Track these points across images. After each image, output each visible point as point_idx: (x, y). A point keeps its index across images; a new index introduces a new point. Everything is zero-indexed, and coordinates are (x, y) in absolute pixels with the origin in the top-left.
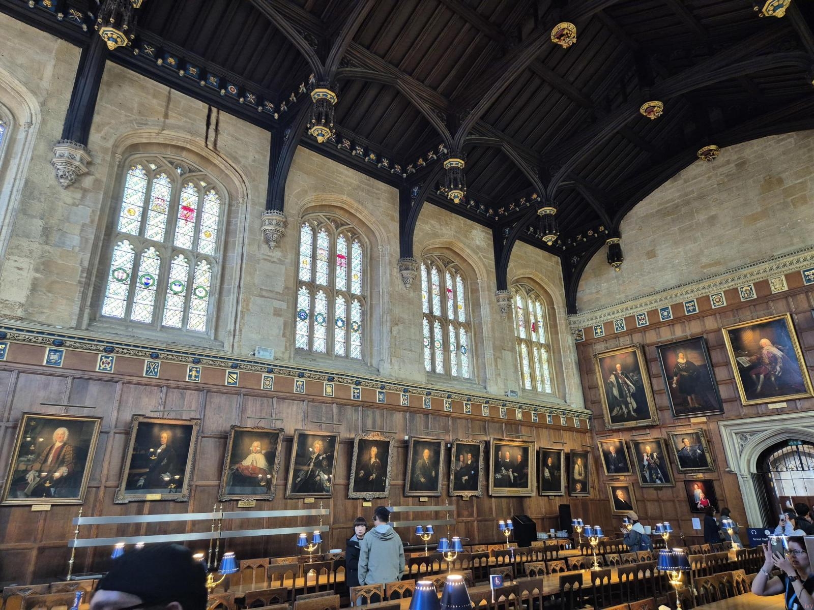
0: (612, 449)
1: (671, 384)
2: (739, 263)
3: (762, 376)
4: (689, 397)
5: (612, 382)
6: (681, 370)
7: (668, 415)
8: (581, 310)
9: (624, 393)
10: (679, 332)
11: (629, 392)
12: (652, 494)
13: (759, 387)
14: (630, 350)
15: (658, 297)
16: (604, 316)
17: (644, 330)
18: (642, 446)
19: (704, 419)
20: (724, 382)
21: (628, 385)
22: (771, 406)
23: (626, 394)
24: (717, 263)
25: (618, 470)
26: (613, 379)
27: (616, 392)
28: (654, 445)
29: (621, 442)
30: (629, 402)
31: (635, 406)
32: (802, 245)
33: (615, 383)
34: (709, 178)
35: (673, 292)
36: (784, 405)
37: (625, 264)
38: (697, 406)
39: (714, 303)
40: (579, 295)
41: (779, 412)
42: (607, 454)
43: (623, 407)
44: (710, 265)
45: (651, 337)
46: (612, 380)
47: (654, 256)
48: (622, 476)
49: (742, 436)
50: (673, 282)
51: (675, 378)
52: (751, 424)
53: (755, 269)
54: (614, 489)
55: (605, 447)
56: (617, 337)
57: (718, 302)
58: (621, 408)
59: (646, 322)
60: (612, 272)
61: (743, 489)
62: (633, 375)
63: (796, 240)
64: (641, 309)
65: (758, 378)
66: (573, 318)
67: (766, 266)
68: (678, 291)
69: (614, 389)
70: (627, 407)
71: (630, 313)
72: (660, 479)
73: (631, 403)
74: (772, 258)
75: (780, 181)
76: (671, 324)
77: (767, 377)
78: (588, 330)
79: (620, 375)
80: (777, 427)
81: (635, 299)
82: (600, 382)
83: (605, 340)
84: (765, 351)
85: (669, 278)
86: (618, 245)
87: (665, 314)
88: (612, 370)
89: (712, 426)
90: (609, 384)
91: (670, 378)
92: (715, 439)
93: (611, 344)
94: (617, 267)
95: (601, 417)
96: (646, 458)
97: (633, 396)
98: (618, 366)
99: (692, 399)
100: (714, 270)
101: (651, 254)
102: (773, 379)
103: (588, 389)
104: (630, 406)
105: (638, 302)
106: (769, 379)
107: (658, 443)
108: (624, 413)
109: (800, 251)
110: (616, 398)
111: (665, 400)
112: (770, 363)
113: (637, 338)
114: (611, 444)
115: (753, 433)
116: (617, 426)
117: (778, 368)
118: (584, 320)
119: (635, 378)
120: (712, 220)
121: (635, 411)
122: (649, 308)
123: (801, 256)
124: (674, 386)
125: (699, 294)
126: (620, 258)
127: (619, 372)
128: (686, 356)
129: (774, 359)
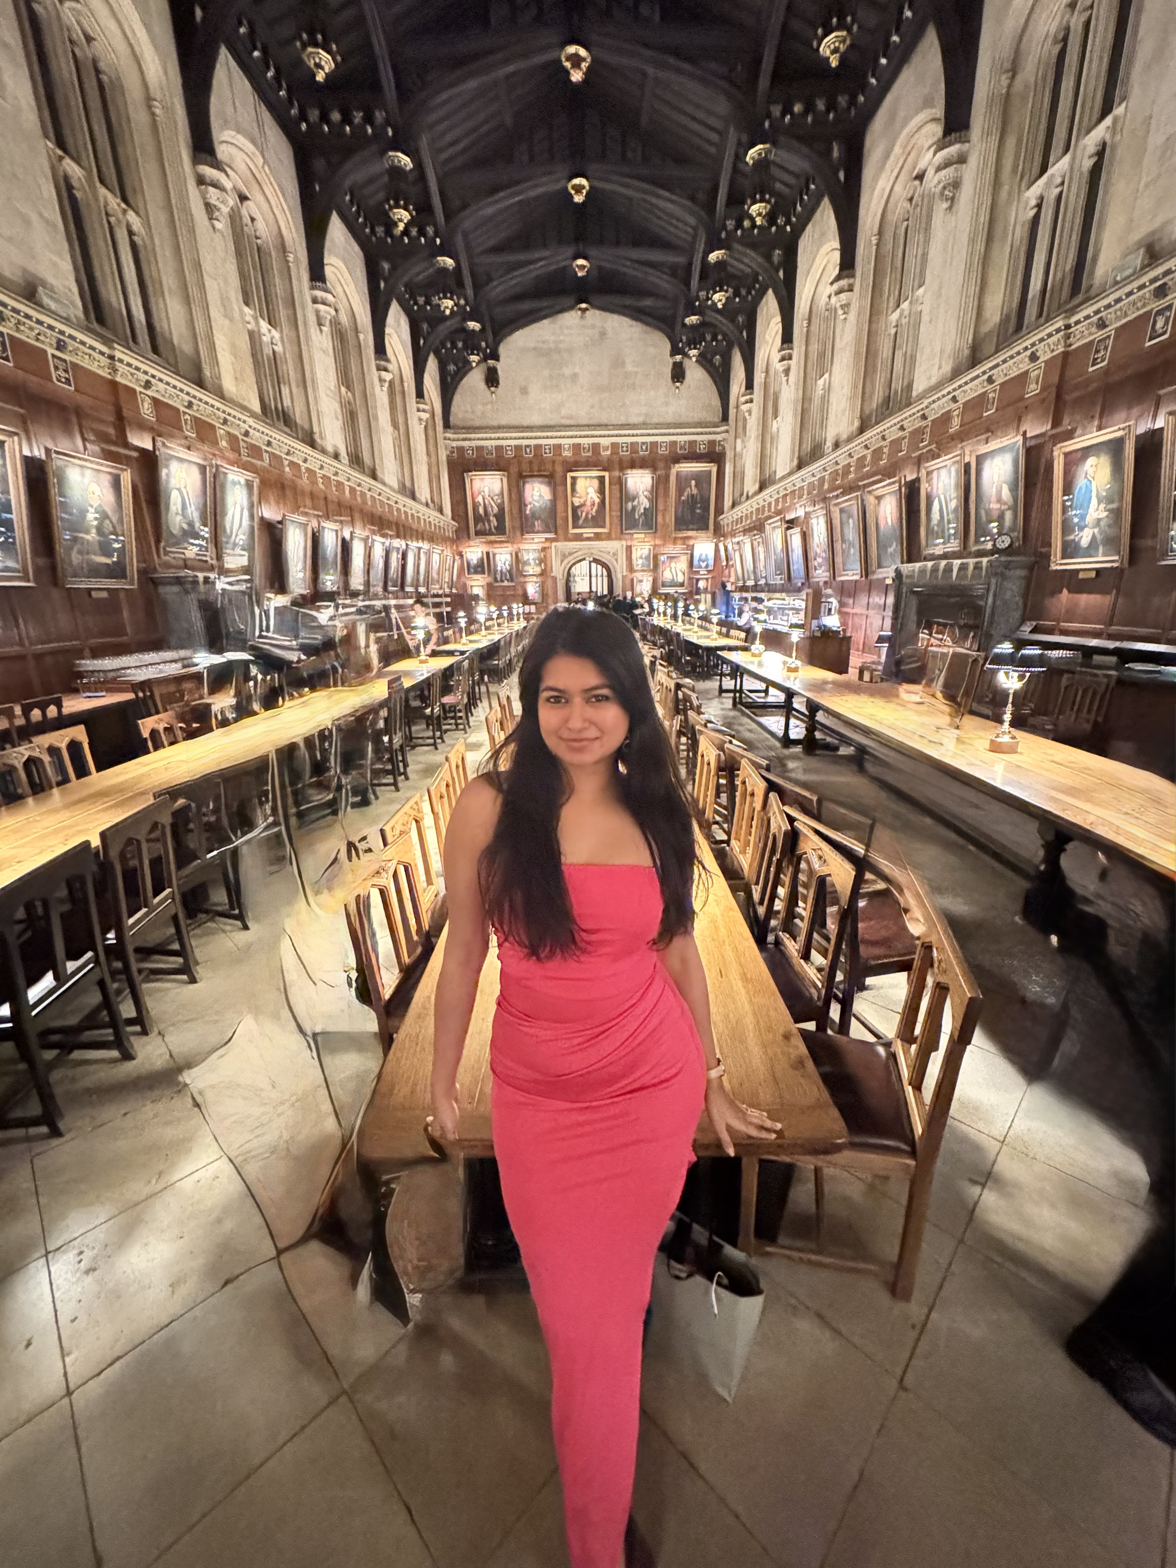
0: (473, 557)
1: (525, 510)
2: (586, 422)
3: (584, 513)
4: (536, 522)
5: (479, 502)
6: (535, 501)
8: (455, 426)
9: (488, 512)
11: (493, 512)
13: (581, 521)
15: (525, 434)
16: (476, 440)
17: (509, 460)
18: (498, 557)
21: (492, 506)
23: (490, 513)
25: (476, 572)
26: (480, 498)
27: (481, 511)
29: (482, 553)
31: (496, 524)
32: (625, 422)
33: (482, 503)
34: (579, 335)
35: (538, 433)
38: (540, 529)
39: (564, 451)
40: (453, 405)
41: (589, 539)
42: (468, 561)
43: (486, 523)
44: (567, 418)
45: (514, 467)
46: (479, 500)
48: (478, 577)
50: (538, 423)
51: (529, 507)
53: (595, 433)
55: (468, 555)
56: (486, 461)
57: (567, 451)
58: (484, 525)
59: (512, 453)
60: (489, 396)
63: (623, 417)
64: (509, 441)
65: (582, 514)
66: (448, 434)
67: (602, 432)
68: (542, 433)
69: (480, 507)
70: (489, 525)
71: (501, 443)
72: (507, 581)
73: (493, 521)
74: (608, 427)
75: (624, 363)
76: (532, 461)
77: (587, 514)
78: (461, 450)
79: (487, 497)
81: (506, 430)
83: (474, 461)
84: (589, 497)
85: (535, 418)
86: (496, 369)
87: (528, 450)
88: (481, 491)
90: (476, 502)
91: (525, 506)
92: (548, 554)
94: (494, 392)
96: (499, 565)
97: (495, 516)
98: (486, 488)
99: (538, 524)
100: (568, 422)
101: (524, 391)
102: (590, 516)
103: (456, 502)
104: (492, 524)
105: (508, 435)
106: (588, 516)
108: (485, 529)
109: (623, 428)
110: (481, 516)
112: (590, 506)
114: (474, 554)
115: (570, 553)
117: (594, 509)
118: (458, 437)
120: (575, 377)
121: (495, 528)
122: (517, 442)
123: (623, 432)
124: (527, 512)
125: (556, 441)
126: (497, 385)
127: (487, 494)
128: (539, 490)
129: (593, 504)
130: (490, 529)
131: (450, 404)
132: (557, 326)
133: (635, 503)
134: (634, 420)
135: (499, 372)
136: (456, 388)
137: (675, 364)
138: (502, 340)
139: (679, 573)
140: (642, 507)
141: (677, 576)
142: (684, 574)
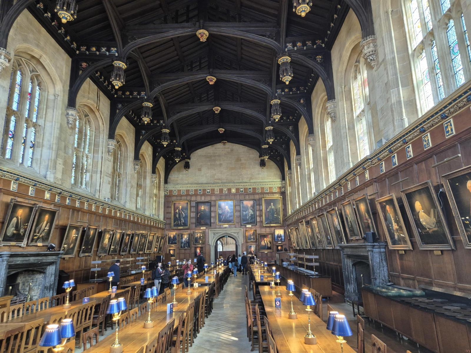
0: (172, 236)
1: (197, 215)
2: (225, 181)
3: (224, 217)
4: (202, 221)
6: (202, 212)
7: (194, 226)
8: (169, 183)
9: (181, 217)
10: (203, 199)
11: (183, 216)
12: (183, 251)
13: (222, 220)
14: (186, 202)
15: (199, 185)
16: (179, 187)
17: (192, 196)
18: (183, 236)
19: (205, 228)
20: (213, 217)
21: (183, 214)
22: (224, 226)
24: (219, 179)
25: (172, 243)
26: (177, 211)
27: (177, 216)
28: (188, 236)
29: (176, 234)
31: (183, 221)
32: (242, 181)
33: (178, 213)
34: (223, 150)
35: (204, 185)
37: (190, 170)
38: (204, 223)
39: (215, 192)
40: (170, 176)
41: (226, 228)
42: (170, 238)
43: (179, 221)
44: (217, 179)
45: (193, 198)
47: (201, 170)
48: (173, 245)
49: (214, 234)
50: (205, 182)
51: (199, 214)
52: (217, 231)
53: (229, 184)
54: (170, 250)
55: (170, 235)
56: (181, 196)
60: (185, 172)
61: (211, 250)
63: (241, 179)
64: (192, 188)
66: (166, 186)
67: (232, 184)
68: (206, 185)
70: (181, 222)
71: (188, 189)
72: (187, 247)
74: (234, 183)
76: (201, 195)
78: (171, 191)
79: (180, 210)
80: (224, 232)
81: (191, 184)
82: (173, 212)
83: (176, 196)
84: (226, 210)
85: (204, 180)
86: (189, 162)
87: (200, 191)
88: (178, 208)
89: (207, 230)
90: (175, 213)
91: (197, 214)
92: (207, 235)
93: (179, 198)
94: (187, 170)
95: (170, 224)
96: (184, 239)
97: (184, 218)
98: (180, 207)
100: (218, 181)
101: (200, 170)
102: (226, 218)
103: (166, 213)
105: (192, 186)
107: (189, 235)
108: (179, 224)
109: (241, 183)
111: (194, 221)
113: (189, 198)
114: (172, 234)
115: (217, 233)
116: (175, 228)
117: (228, 215)
118: (170, 187)
120: (221, 165)
121: (183, 223)
122: (196, 188)
123: (241, 184)
125: (212, 188)
126: (189, 168)
128: (204, 207)
129: (228, 212)
130: (181, 223)
131: (168, 175)
132: (214, 148)
133: (247, 212)
134: (245, 180)
135: (190, 163)
136: (171, 169)
137: (261, 160)
138: (192, 153)
139: (268, 242)
140: (250, 214)
141: (267, 244)
142: (271, 243)
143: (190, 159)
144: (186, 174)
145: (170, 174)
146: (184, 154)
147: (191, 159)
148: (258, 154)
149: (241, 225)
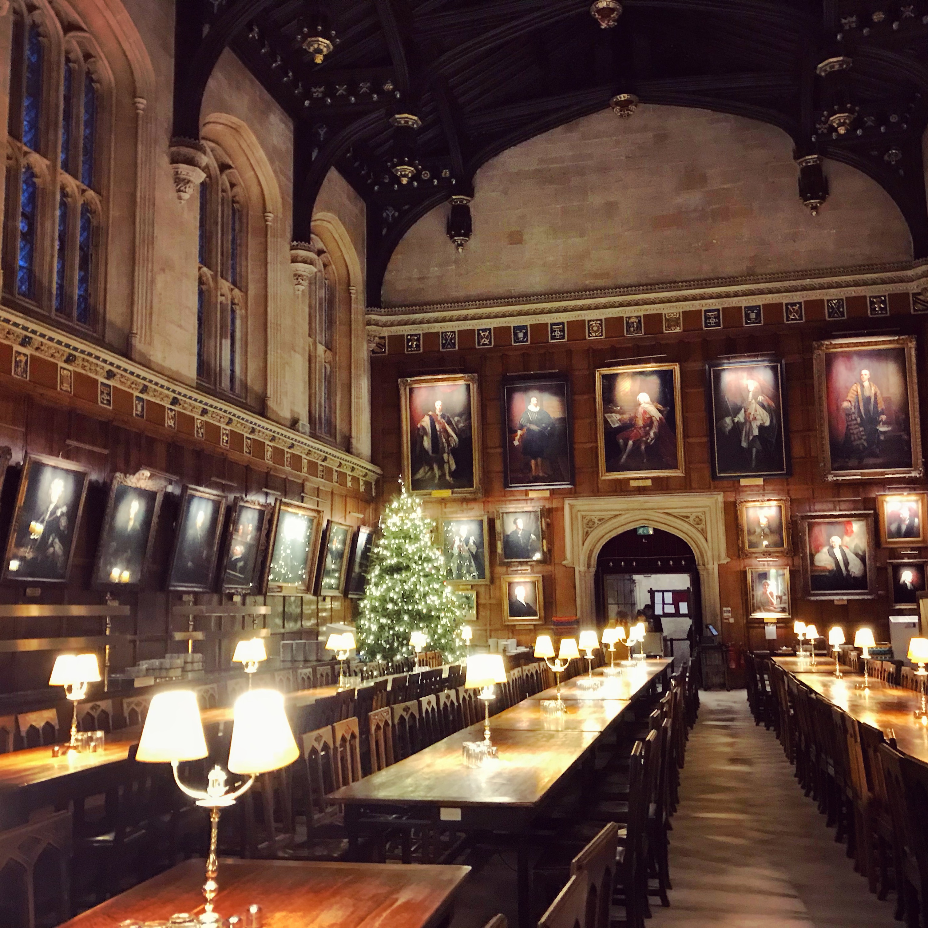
1: (512, 440)
2: (630, 281)
3: (631, 442)
4: (533, 462)
5: (423, 428)
6: (531, 422)
8: (389, 303)
9: (441, 446)
10: (535, 366)
11: (449, 445)
13: (624, 457)
15: (516, 309)
16: (426, 322)
17: (484, 355)
18: (455, 528)
19: (546, 494)
20: (583, 446)
21: (448, 435)
23: (444, 448)
24: (605, 275)
26: (426, 422)
27: (427, 443)
30: (446, 460)
31: (453, 467)
32: (711, 275)
33: (429, 429)
34: (617, 143)
35: (539, 305)
36: (649, 483)
37: (473, 243)
38: (541, 474)
39: (589, 333)
40: (389, 277)
41: (641, 491)
43: (435, 467)
44: (595, 274)
45: (492, 367)
46: (424, 424)
47: (520, 242)
49: (590, 519)
50: (540, 289)
51: (519, 432)
52: (604, 505)
53: (651, 296)
56: (442, 357)
57: (595, 332)
58: (432, 469)
59: (490, 342)
60: (451, 251)
61: (578, 590)
62: (458, 421)
63: (706, 267)
64: (485, 322)
65: (626, 444)
66: (375, 316)
67: (665, 293)
68: (546, 305)
69: (425, 438)
70: (441, 468)
71: (469, 325)
72: (472, 575)
73: (448, 462)
74: (675, 286)
75: (704, 179)
76: (526, 352)
77: (637, 444)
78: (397, 340)
79: (439, 418)
80: (634, 510)
81: (480, 304)
82: (407, 426)
83: (421, 359)
84: (641, 410)
85: (534, 282)
86: (467, 208)
87: (520, 334)
88: (428, 409)
89: (556, 504)
90: (419, 429)
91: (512, 432)
94: (461, 245)
95: (395, 479)
96: (457, 543)
97: (454, 452)
98: (438, 404)
99: (536, 465)
100: (599, 283)
101: (516, 238)
102: (643, 447)
103: (381, 433)
104: (446, 467)
105: (484, 312)
106: (639, 447)
107: (480, 523)
108: (433, 477)
110: (427, 452)
111: (497, 463)
112: (644, 427)
115: (603, 517)
117: (652, 434)
118: (393, 321)
119: (461, 425)
120: (609, 209)
121: (452, 474)
122: (499, 322)
123: (707, 291)
124: (516, 443)
125: (573, 316)
126: (468, 232)
127: (438, 412)
128: (540, 403)
129: (649, 422)
130: (443, 475)
131: (384, 268)
132: (575, 135)
133: (741, 417)
134: (729, 270)
135: (472, 212)
136: (395, 244)
137: (803, 170)
138: (479, 164)
139: (852, 557)
140: (755, 425)
141: (847, 564)
142: (863, 559)
143: (471, 194)
144: (456, 262)
145: (390, 266)
146: (446, 173)
147: (477, 195)
148: (790, 144)
149: (714, 477)
